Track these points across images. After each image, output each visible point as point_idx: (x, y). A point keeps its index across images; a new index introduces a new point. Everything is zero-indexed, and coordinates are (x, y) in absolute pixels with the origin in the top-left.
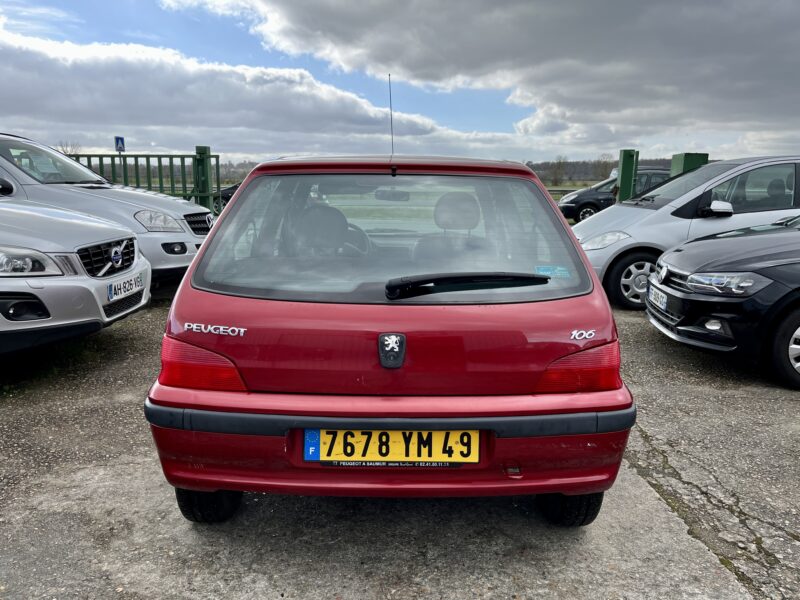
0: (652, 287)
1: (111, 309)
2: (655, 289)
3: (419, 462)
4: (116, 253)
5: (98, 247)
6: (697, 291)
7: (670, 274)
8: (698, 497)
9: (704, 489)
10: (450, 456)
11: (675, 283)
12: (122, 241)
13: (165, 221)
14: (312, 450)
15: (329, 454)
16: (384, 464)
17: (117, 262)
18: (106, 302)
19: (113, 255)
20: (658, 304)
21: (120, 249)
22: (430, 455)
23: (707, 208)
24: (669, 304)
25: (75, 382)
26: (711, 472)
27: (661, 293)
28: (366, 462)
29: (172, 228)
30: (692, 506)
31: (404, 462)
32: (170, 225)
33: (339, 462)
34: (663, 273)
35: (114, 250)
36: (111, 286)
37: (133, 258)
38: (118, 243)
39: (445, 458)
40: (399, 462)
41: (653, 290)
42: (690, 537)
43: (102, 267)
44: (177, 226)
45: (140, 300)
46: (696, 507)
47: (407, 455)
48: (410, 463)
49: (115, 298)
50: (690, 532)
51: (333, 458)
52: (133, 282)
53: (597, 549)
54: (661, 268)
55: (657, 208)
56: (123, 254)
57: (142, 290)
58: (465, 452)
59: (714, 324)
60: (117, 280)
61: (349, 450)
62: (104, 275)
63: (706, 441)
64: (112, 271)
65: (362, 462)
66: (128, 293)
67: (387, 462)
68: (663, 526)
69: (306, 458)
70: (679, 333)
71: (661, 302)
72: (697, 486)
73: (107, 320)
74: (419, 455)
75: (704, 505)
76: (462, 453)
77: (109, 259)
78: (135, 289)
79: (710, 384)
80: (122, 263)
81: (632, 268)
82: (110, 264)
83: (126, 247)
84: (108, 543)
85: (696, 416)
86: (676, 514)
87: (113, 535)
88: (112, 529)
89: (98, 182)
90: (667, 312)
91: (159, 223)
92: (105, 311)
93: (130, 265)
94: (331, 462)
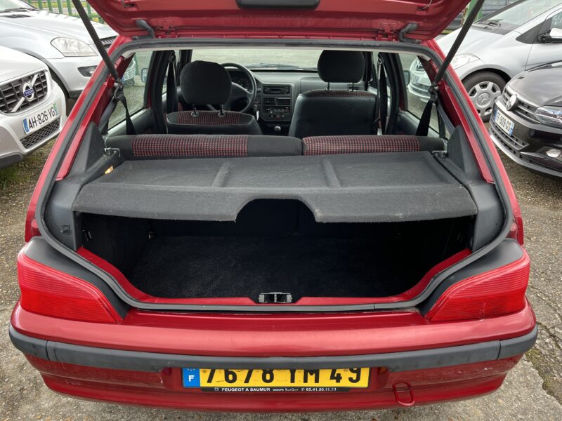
0: (498, 111)
1: (28, 141)
2: (502, 114)
3: (305, 388)
4: (27, 88)
5: (10, 84)
6: (544, 122)
7: (519, 102)
8: (548, 340)
9: (552, 331)
10: (338, 381)
11: (521, 110)
12: (33, 76)
13: (79, 46)
14: (191, 377)
15: (210, 380)
16: (268, 389)
17: (30, 96)
18: (23, 136)
19: (24, 90)
20: (504, 129)
21: (31, 84)
22: (317, 381)
23: (547, 35)
24: (515, 130)
25: (7, 205)
26: (556, 310)
27: (507, 119)
28: (249, 388)
29: (86, 52)
30: (543, 352)
31: (289, 388)
32: (83, 50)
33: (220, 388)
34: (513, 101)
35: (26, 85)
36: (25, 120)
37: (46, 89)
38: (30, 78)
39: (333, 383)
40: (284, 388)
41: (499, 116)
42: (545, 392)
43: (14, 104)
44: (90, 50)
45: (58, 127)
46: (547, 353)
47: (293, 380)
48: (295, 388)
49: (32, 130)
50: (545, 387)
51: (213, 384)
52: (47, 113)
53: (464, 411)
54: (510, 95)
55: (504, 33)
56: (35, 88)
57: (59, 118)
58: (355, 378)
59: (554, 153)
60: (32, 113)
61: (231, 377)
62: (19, 110)
63: (549, 272)
64: (26, 105)
65: (245, 388)
66: (44, 125)
67: (272, 388)
68: (521, 380)
69: (185, 385)
70: (521, 157)
71: (508, 128)
72: (545, 327)
73: (27, 151)
74: (306, 380)
75: (553, 350)
76: (351, 380)
77: (20, 95)
78: (51, 119)
79: (544, 204)
80: (35, 96)
81: (477, 87)
82: (23, 99)
83: (38, 80)
84: (17, 408)
85: (537, 241)
86: (530, 363)
87: (22, 398)
88: (22, 389)
89: (23, 10)
90: (512, 136)
91: (74, 49)
92: (23, 143)
93: (43, 97)
94: (212, 389)
